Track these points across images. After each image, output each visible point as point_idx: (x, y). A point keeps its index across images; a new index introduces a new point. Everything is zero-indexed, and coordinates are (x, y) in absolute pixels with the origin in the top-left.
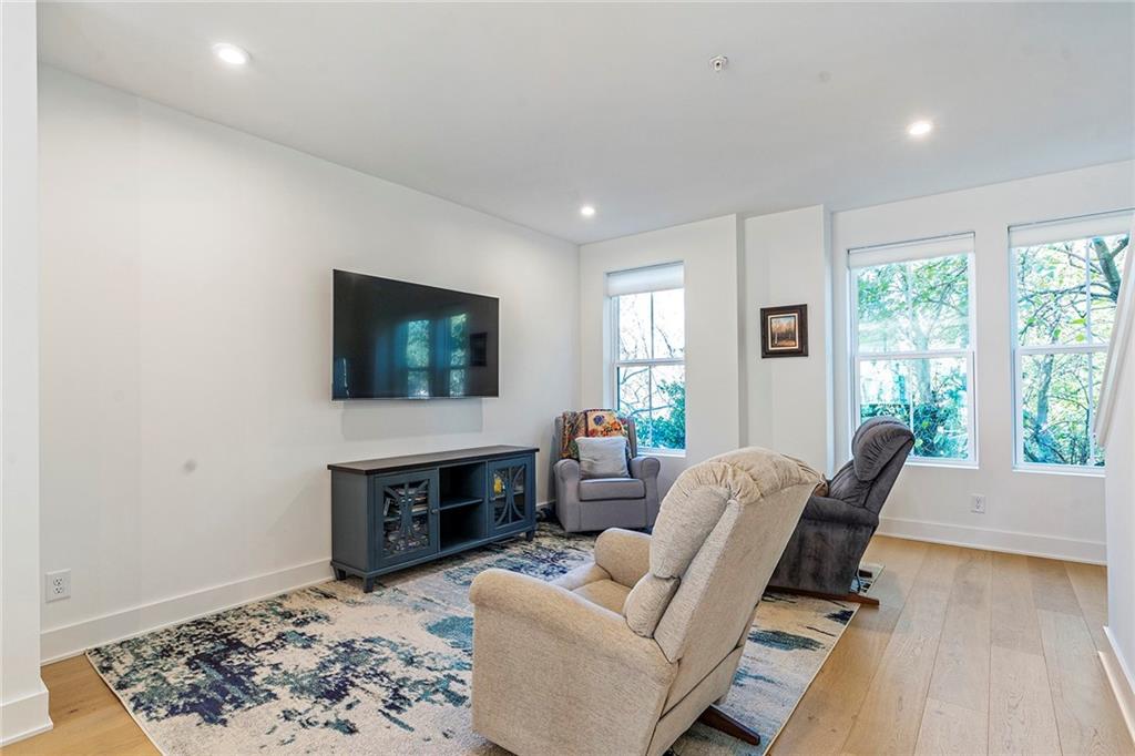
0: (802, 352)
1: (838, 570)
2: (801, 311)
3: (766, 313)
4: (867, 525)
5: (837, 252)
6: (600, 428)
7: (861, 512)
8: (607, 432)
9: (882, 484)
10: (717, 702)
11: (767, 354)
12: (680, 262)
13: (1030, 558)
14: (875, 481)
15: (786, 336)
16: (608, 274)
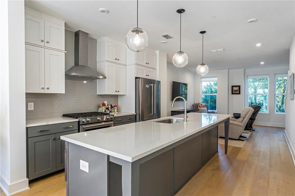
0: (239, 93)
1: (249, 126)
2: (239, 86)
3: (232, 87)
4: (254, 119)
5: (245, 76)
6: (202, 106)
7: (253, 118)
8: (203, 107)
9: (256, 114)
10: (241, 135)
11: (232, 93)
12: (217, 77)
13: (277, 127)
14: (255, 113)
15: (236, 91)
16: (201, 78)
